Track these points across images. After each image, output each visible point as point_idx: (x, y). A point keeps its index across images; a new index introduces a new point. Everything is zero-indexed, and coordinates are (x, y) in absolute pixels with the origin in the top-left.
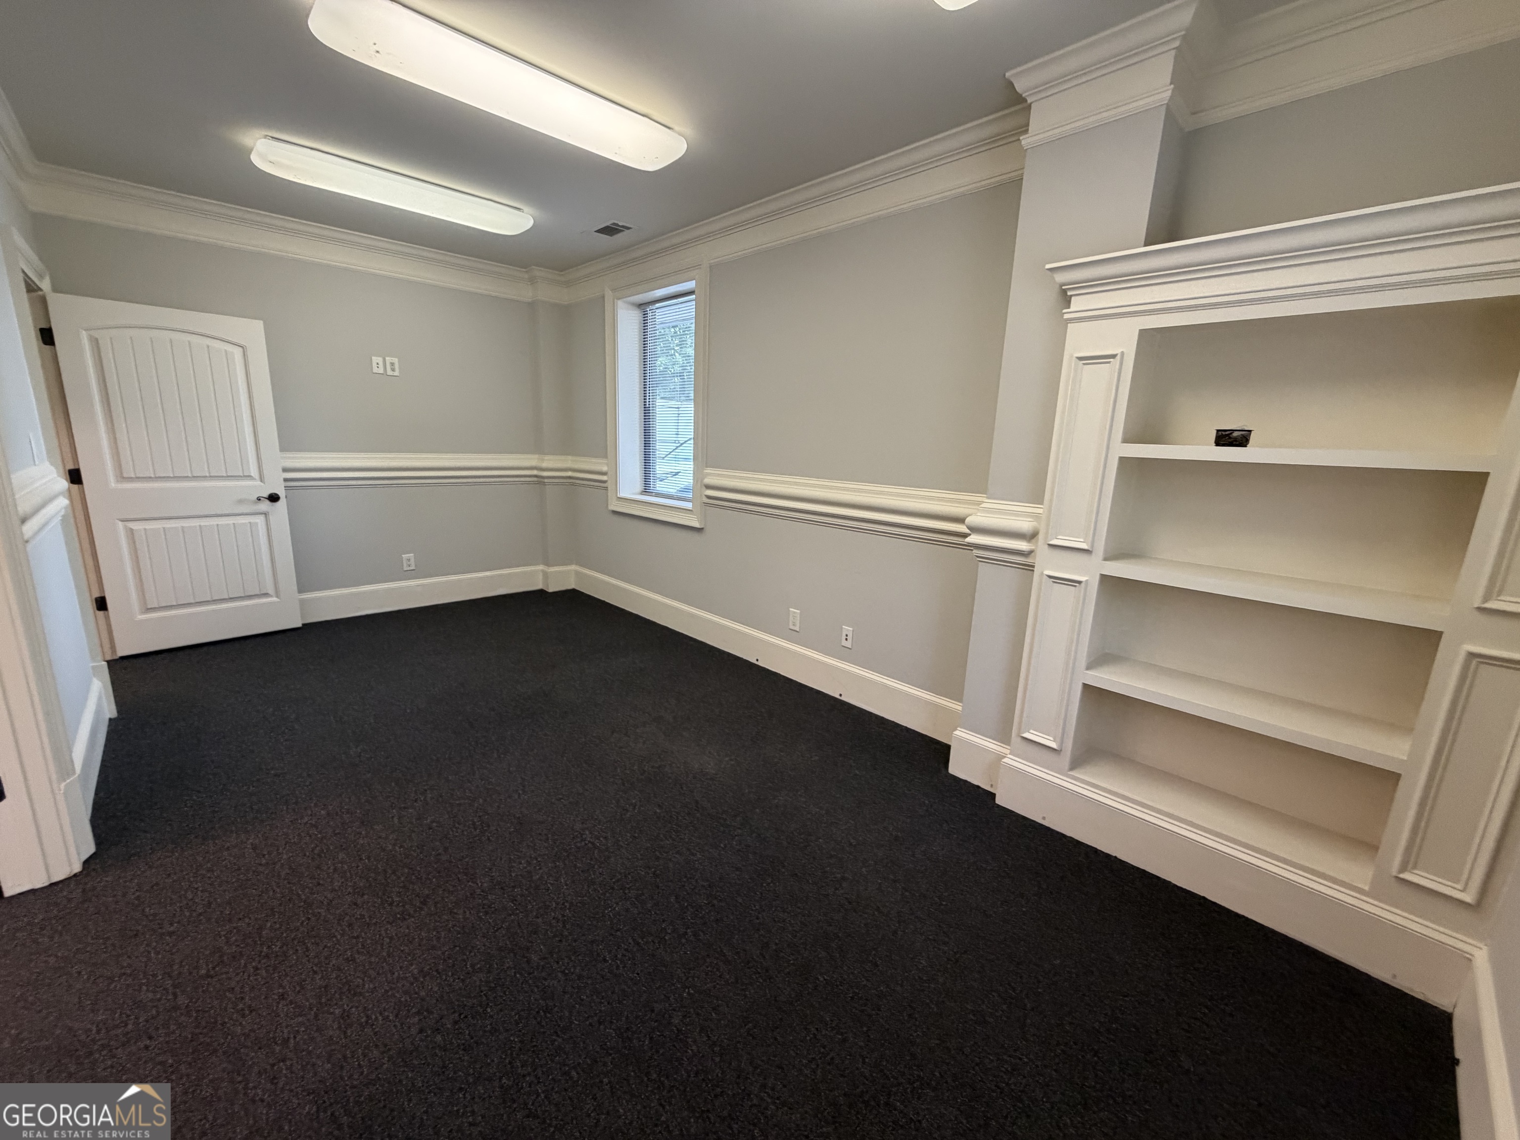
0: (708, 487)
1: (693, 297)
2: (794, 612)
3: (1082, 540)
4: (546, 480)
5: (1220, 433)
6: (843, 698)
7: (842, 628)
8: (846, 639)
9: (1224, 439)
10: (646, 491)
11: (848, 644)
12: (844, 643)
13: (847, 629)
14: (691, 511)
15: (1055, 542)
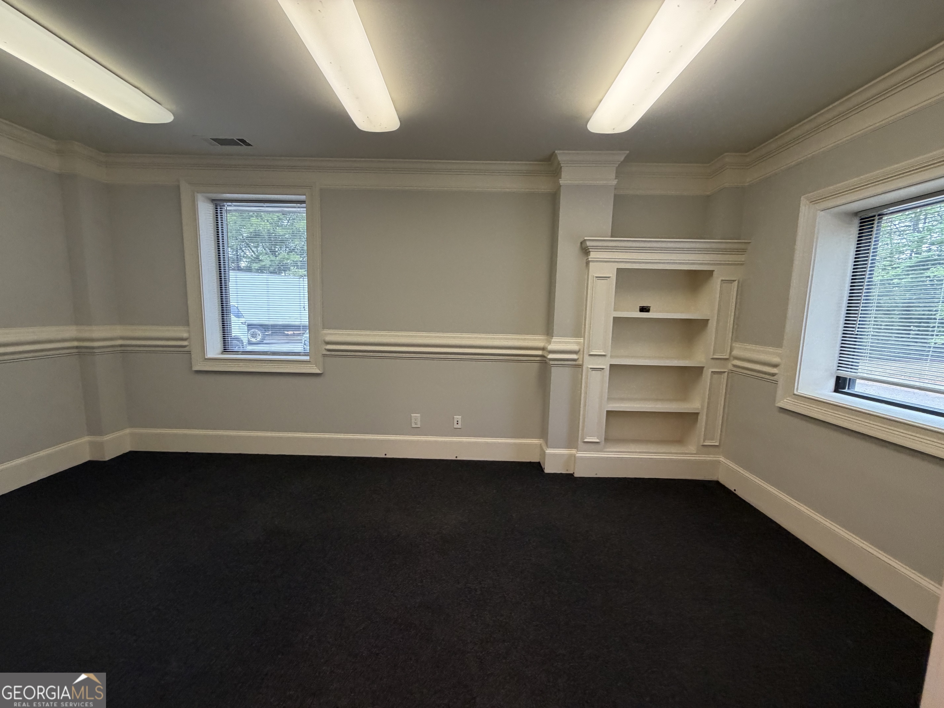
0: (328, 343)
1: (304, 205)
2: (416, 416)
3: (602, 351)
4: (96, 351)
5: (641, 308)
6: (458, 459)
7: (454, 417)
8: (457, 424)
9: (644, 309)
10: (225, 350)
11: (459, 426)
12: (456, 426)
13: (458, 417)
14: (309, 361)
15: (592, 353)
